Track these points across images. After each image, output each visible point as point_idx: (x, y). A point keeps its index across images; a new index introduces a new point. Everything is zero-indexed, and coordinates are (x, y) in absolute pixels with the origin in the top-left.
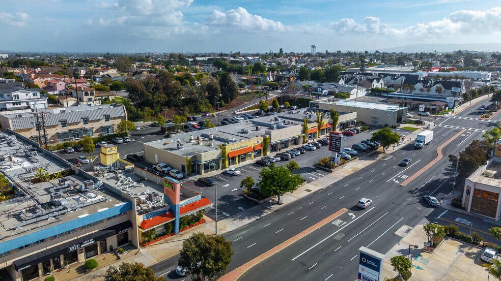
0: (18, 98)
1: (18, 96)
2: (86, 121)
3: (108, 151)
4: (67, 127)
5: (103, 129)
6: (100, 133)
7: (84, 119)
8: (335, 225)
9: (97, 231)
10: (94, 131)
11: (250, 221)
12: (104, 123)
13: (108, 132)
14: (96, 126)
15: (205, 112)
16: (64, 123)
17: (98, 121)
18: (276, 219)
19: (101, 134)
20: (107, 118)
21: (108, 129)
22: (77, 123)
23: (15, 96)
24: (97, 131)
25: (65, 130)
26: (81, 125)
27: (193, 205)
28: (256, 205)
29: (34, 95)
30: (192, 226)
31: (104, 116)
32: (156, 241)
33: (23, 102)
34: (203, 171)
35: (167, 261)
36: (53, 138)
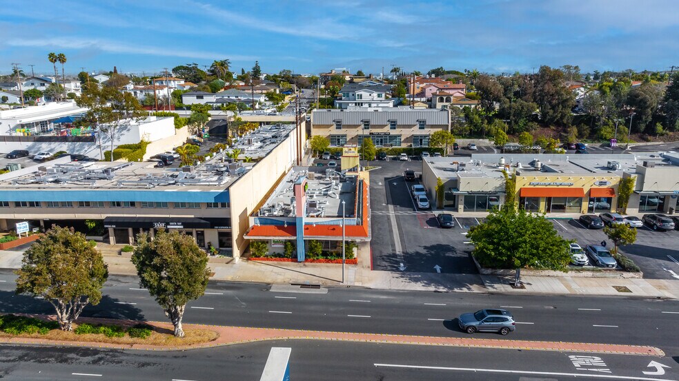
0: (361, 98)
1: (361, 95)
2: (394, 125)
3: (346, 152)
4: (370, 129)
5: (415, 139)
6: (409, 144)
7: (392, 122)
8: (570, 362)
9: (193, 216)
10: (402, 140)
11: (423, 289)
12: (416, 131)
13: (421, 144)
14: (406, 133)
15: (610, 140)
16: (367, 125)
17: (410, 126)
18: (468, 304)
19: (411, 146)
20: (423, 125)
21: (421, 140)
22: (382, 126)
23: (358, 95)
24: (407, 140)
25: (367, 132)
26: (387, 129)
27: (334, 229)
28: (470, 273)
29: (379, 96)
30: (330, 261)
31: (417, 121)
32: (268, 259)
33: (365, 103)
34: (461, 207)
35: (240, 283)
36: (353, 140)
